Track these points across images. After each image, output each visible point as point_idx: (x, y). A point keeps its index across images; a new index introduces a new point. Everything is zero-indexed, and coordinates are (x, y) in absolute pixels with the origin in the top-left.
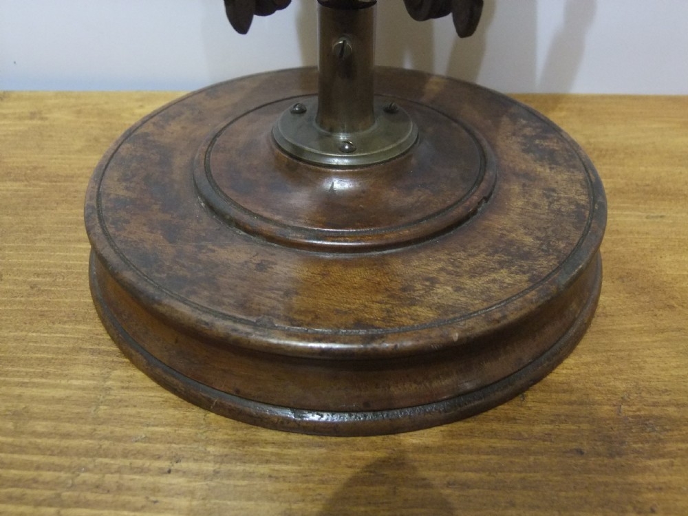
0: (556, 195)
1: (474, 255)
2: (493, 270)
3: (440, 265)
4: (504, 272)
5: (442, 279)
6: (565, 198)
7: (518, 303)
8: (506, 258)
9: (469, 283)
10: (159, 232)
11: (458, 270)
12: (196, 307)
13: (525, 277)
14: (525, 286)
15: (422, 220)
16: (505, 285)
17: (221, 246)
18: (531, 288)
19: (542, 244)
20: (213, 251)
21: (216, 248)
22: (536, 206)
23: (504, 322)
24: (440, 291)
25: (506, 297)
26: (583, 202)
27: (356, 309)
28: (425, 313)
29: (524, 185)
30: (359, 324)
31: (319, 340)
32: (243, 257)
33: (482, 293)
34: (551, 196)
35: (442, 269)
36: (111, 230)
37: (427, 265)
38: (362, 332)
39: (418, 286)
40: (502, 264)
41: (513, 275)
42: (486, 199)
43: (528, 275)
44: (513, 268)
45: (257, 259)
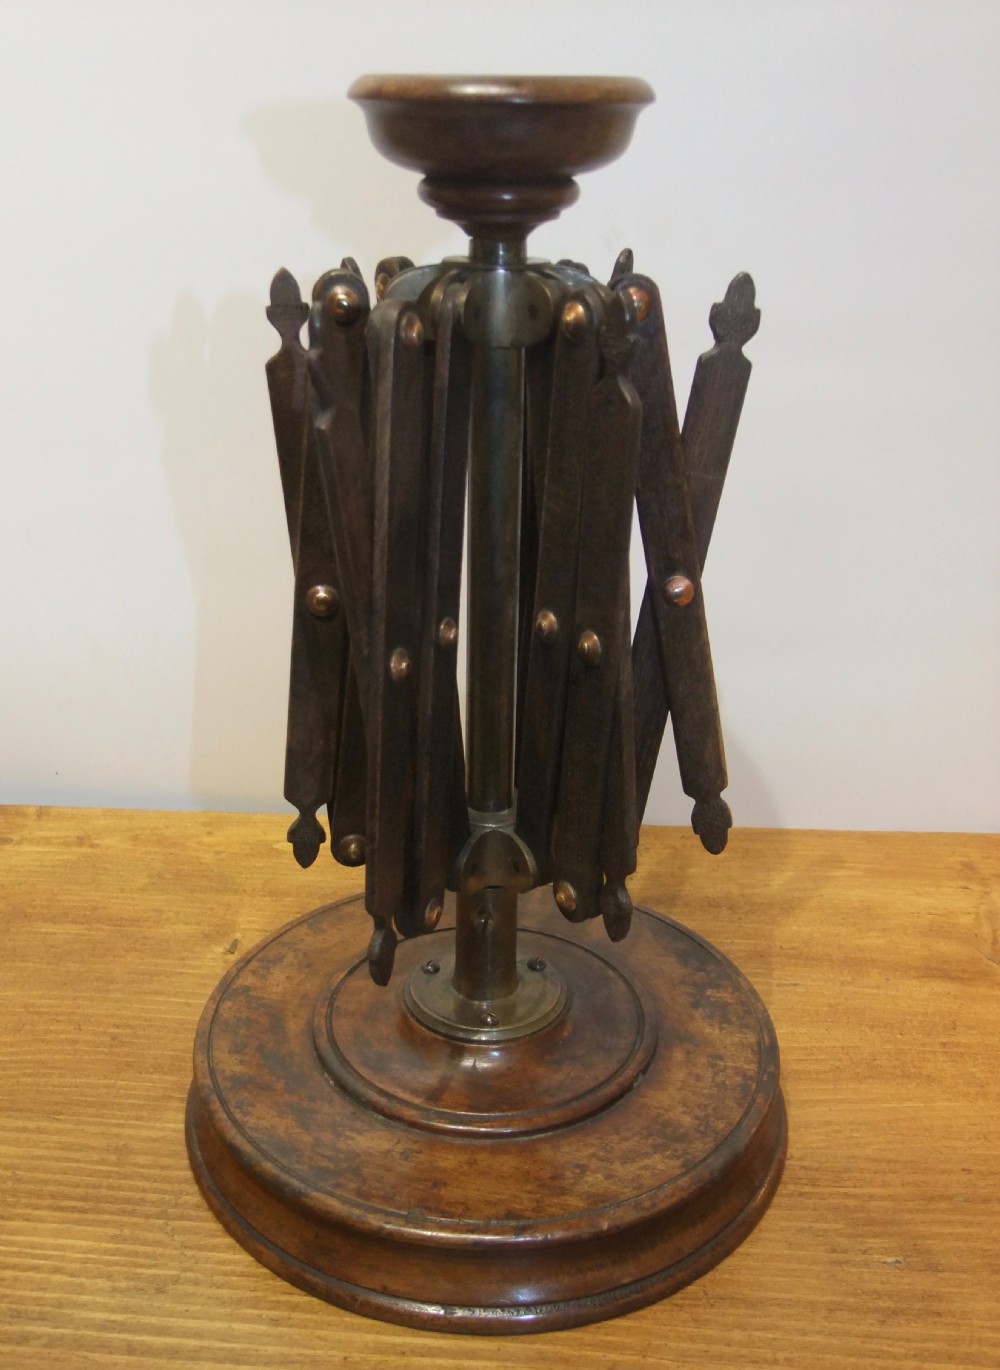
0: (722, 1063)
1: (626, 1139)
2: (646, 1155)
3: (591, 1151)
4: (657, 1157)
5: (592, 1166)
6: (732, 1067)
7: (668, 1189)
8: (660, 1141)
9: (618, 1169)
11: (610, 1156)
12: (345, 1201)
13: (679, 1163)
14: (678, 1172)
15: (572, 1100)
16: (657, 1171)
17: (360, 1132)
18: (683, 1175)
19: (700, 1125)
20: (353, 1139)
21: (354, 1135)
22: (698, 1078)
23: (655, 1210)
24: (590, 1179)
25: (657, 1184)
26: (751, 1073)
27: (506, 1200)
28: (574, 1202)
29: (688, 1052)
30: (510, 1215)
31: (472, 1232)
32: (385, 1145)
33: (633, 1180)
34: (716, 1065)
35: (593, 1155)
36: (238, 1115)
37: (577, 1150)
38: (513, 1223)
39: (568, 1174)
40: (656, 1148)
41: (666, 1161)
42: (643, 1070)
43: (682, 1160)
44: (668, 1153)
45: (400, 1148)
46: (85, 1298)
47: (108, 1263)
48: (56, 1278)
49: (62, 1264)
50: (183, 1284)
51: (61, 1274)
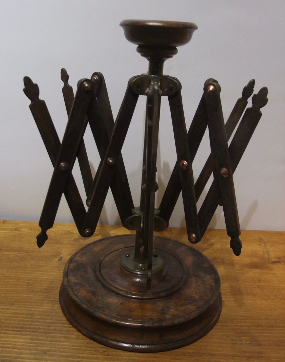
0: (205, 283)
1: (181, 301)
2: (186, 305)
4: (189, 306)
5: (172, 307)
6: (208, 284)
7: (193, 314)
9: (180, 308)
10: (90, 293)
11: (177, 305)
12: (106, 315)
13: (195, 307)
14: (195, 309)
16: (190, 309)
17: (109, 298)
18: (196, 310)
19: (200, 298)
20: (107, 299)
22: (199, 286)
24: (172, 311)
25: (190, 312)
26: (213, 285)
27: (150, 315)
28: (168, 317)
30: (151, 319)
32: (116, 301)
33: (183, 311)
35: (172, 305)
36: (76, 293)
37: (168, 304)
38: (152, 321)
39: (166, 309)
40: (189, 303)
41: (192, 307)
42: (185, 284)
43: (196, 306)
44: (192, 305)
45: (120, 302)
48: (14, 350)
49: (16, 346)
51: (16, 349)
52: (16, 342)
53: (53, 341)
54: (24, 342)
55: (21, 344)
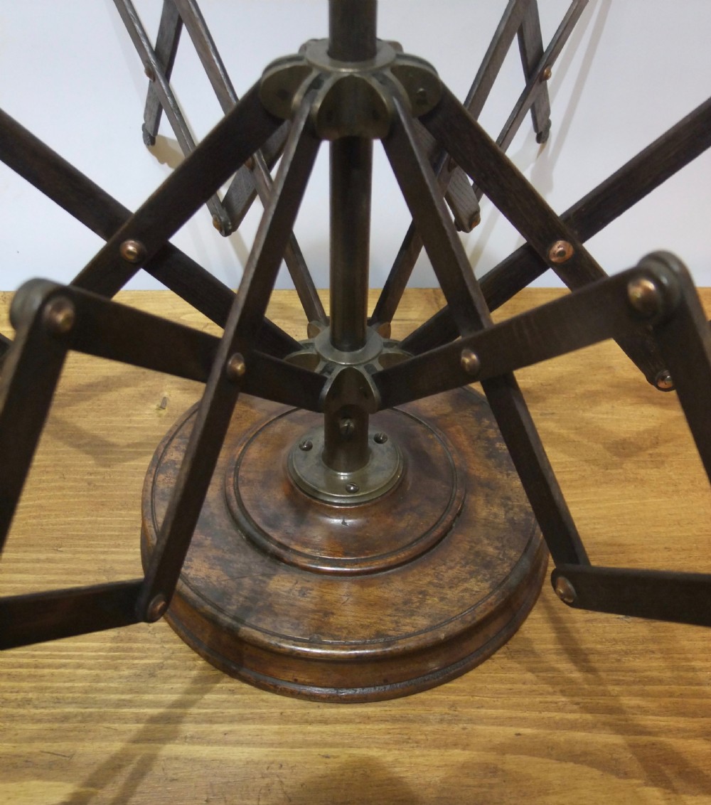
0: (510, 503)
1: (451, 568)
2: (465, 580)
3: (428, 579)
4: (473, 580)
5: (431, 592)
6: (518, 506)
7: (482, 607)
8: (473, 568)
9: (450, 594)
10: (219, 567)
11: (441, 582)
13: (486, 585)
14: (488, 592)
15: (413, 543)
16: (474, 593)
19: (499, 553)
22: (495, 516)
23: (474, 622)
24: (430, 602)
25: (474, 603)
27: (375, 623)
28: (421, 621)
29: (487, 495)
30: (379, 634)
31: (354, 649)
32: (288, 585)
33: (458, 601)
34: (508, 505)
35: (430, 583)
37: (419, 580)
38: (381, 640)
39: (415, 599)
40: (472, 574)
41: (479, 583)
42: (459, 515)
43: (490, 582)
44: (479, 577)
45: (298, 586)
46: (102, 685)
47: (113, 658)
48: (80, 672)
49: (83, 661)
50: (166, 669)
51: (83, 668)
52: (79, 649)
53: (168, 642)
54: (100, 650)
55: (94, 654)
